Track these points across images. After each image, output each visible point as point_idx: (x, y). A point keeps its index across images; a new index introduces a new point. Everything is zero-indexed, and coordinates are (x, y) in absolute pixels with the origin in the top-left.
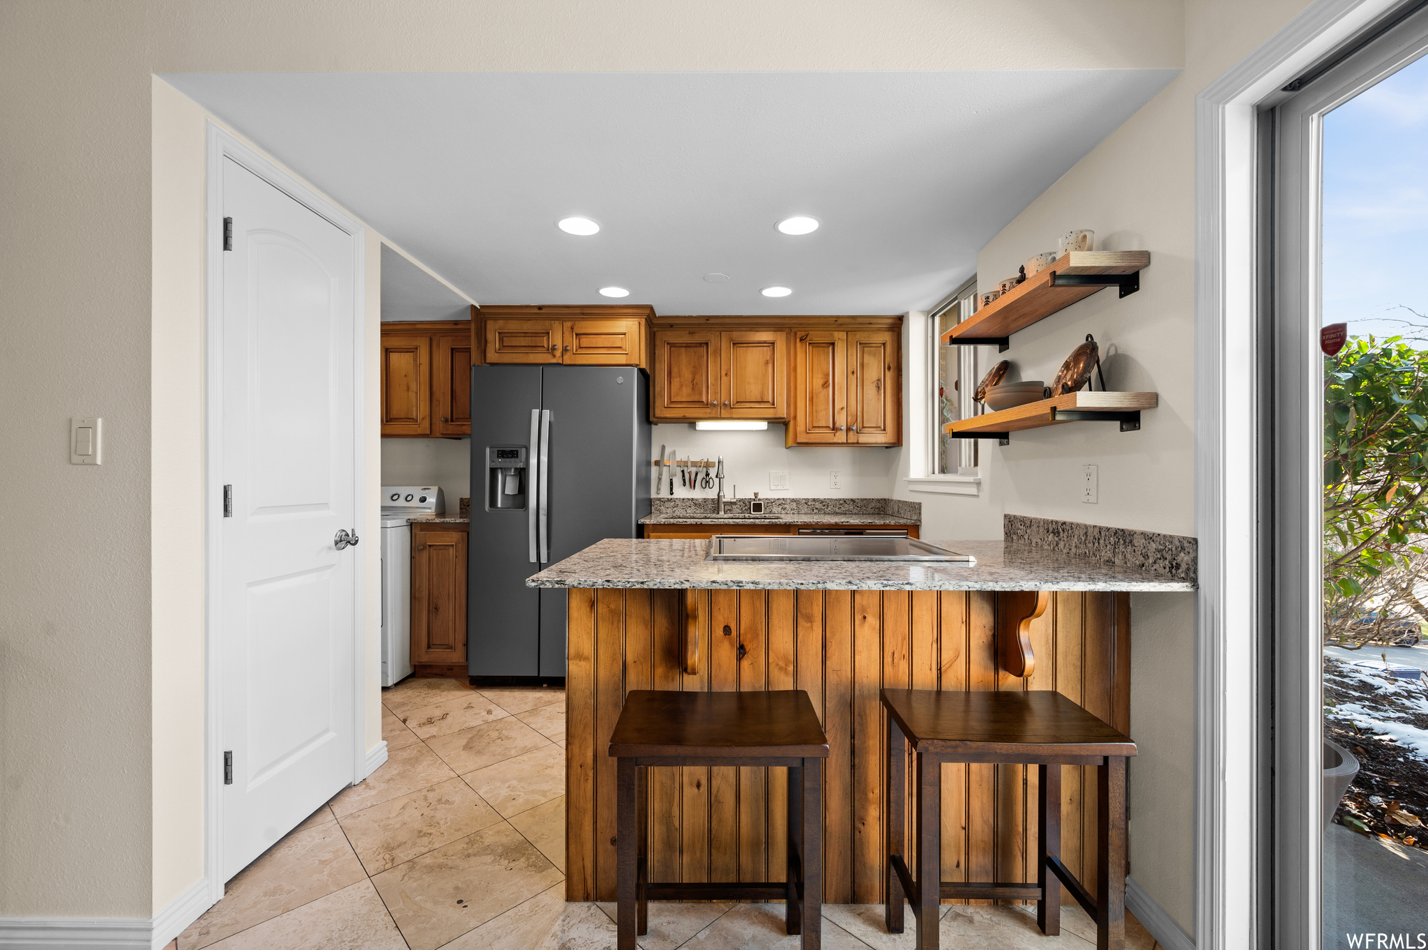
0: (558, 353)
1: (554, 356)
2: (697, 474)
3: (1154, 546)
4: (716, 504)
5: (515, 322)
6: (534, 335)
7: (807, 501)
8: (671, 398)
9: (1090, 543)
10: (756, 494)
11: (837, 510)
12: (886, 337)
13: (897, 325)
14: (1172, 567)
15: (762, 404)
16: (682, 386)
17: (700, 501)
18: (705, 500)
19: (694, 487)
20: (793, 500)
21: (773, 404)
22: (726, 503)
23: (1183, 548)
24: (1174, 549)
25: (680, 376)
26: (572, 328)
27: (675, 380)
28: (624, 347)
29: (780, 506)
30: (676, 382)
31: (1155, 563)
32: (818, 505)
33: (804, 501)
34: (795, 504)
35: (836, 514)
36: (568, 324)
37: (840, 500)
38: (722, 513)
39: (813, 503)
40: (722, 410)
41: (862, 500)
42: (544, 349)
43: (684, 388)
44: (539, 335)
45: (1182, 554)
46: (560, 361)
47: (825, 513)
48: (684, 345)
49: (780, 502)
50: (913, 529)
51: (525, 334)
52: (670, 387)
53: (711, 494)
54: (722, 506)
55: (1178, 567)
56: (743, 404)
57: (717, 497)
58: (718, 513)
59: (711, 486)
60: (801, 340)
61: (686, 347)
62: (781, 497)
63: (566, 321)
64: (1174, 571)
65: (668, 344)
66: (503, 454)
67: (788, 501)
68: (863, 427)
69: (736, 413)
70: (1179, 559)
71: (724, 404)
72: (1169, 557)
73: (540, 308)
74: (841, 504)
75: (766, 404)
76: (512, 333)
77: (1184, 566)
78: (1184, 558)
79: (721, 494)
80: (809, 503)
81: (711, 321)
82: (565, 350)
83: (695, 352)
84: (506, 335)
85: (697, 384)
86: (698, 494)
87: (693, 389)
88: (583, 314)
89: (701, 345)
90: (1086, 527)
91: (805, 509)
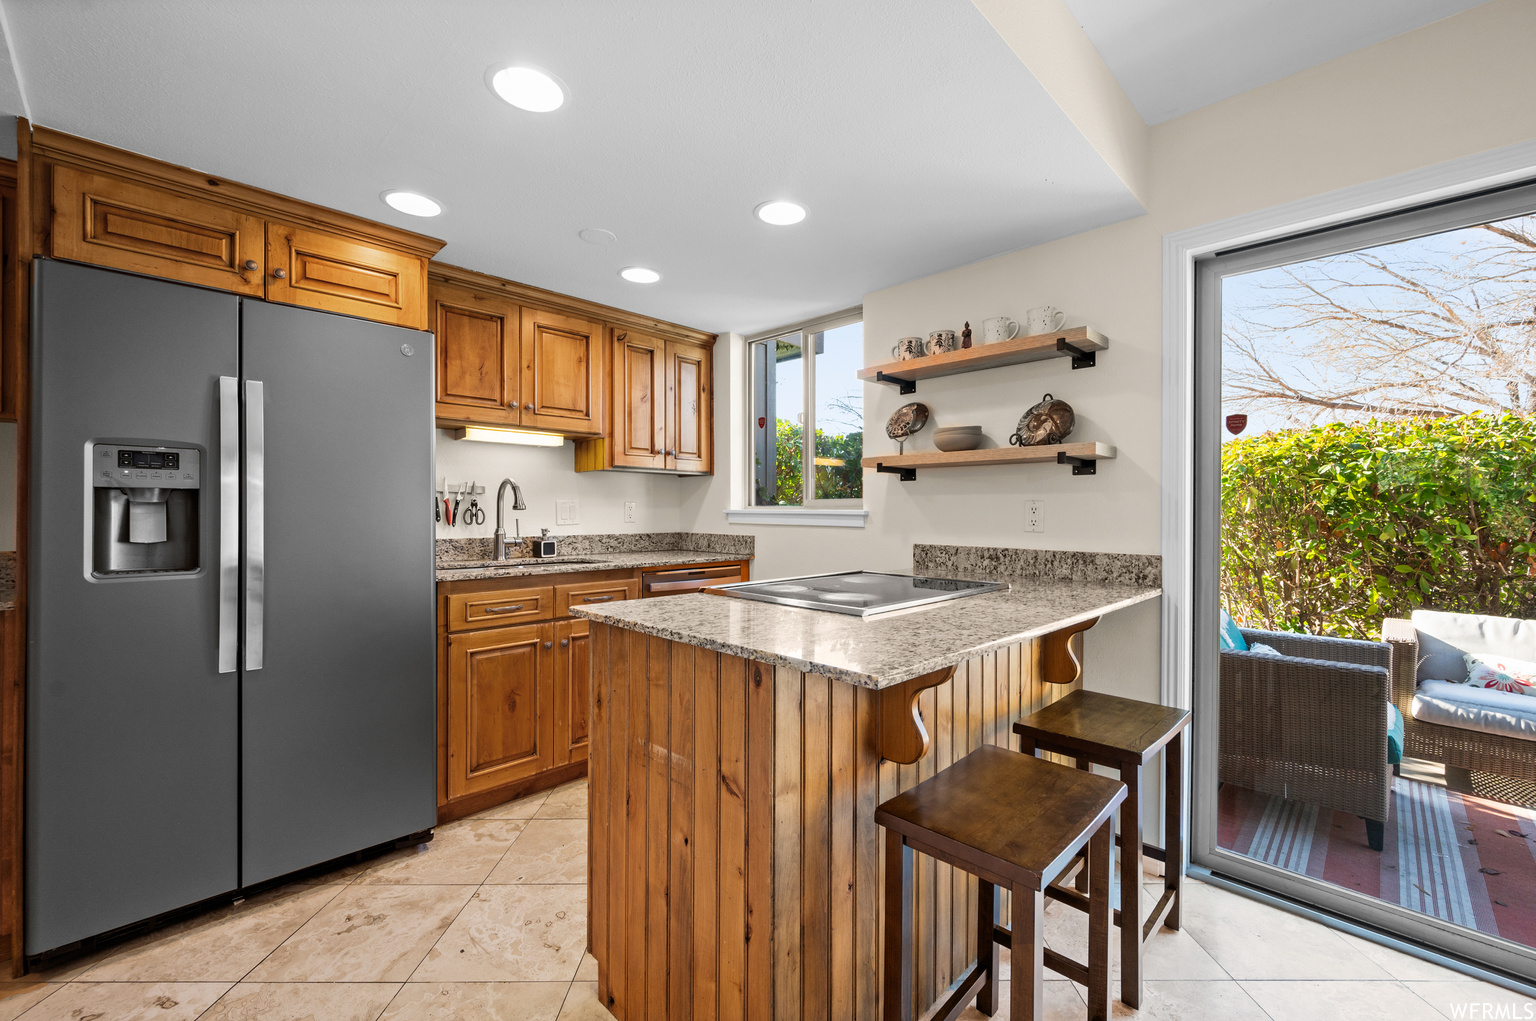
0: (256, 278)
1: (246, 281)
2: (457, 503)
3: (1119, 563)
4: (491, 548)
5: (141, 190)
6: (196, 230)
7: (601, 538)
8: (446, 390)
9: (1040, 564)
10: (544, 531)
11: (633, 548)
12: (697, 354)
13: (710, 343)
14: (1139, 578)
15: (574, 413)
16: (464, 373)
17: (463, 542)
18: (470, 541)
19: (454, 521)
20: (586, 538)
21: (587, 415)
22: (508, 545)
23: (1150, 564)
24: (1141, 564)
25: (461, 358)
26: (288, 239)
27: (453, 362)
28: (393, 296)
29: (571, 546)
30: (454, 367)
31: (1120, 576)
32: (613, 543)
33: (598, 538)
34: (587, 542)
35: (632, 552)
36: (278, 231)
37: (636, 535)
38: (502, 560)
39: (608, 540)
40: (523, 416)
41: (658, 535)
42: (220, 263)
43: (468, 377)
44: (206, 232)
45: (1150, 568)
46: (261, 294)
47: (620, 552)
48: (467, 313)
49: (570, 540)
50: (741, 567)
51: (171, 222)
52: (446, 372)
53: (485, 531)
54: (502, 548)
55: (1145, 577)
56: (550, 410)
57: (493, 536)
58: (496, 558)
59: (480, 521)
60: (618, 340)
61: (469, 316)
62: (571, 534)
63: (274, 224)
64: (1140, 581)
65: (442, 305)
66: (131, 459)
67: (580, 539)
68: (680, 452)
69: (541, 421)
70: (1146, 572)
71: (527, 408)
72: (1135, 571)
73: (213, 181)
74: (637, 541)
75: (578, 413)
76: (133, 211)
77: (1151, 577)
78: (1150, 571)
79: (501, 532)
80: (604, 541)
81: (509, 288)
82: (271, 276)
83: (485, 328)
84: (113, 210)
85: (487, 373)
86: (459, 532)
87: (481, 379)
88: (313, 220)
89: (491, 318)
90: (1036, 552)
91: (598, 548)
